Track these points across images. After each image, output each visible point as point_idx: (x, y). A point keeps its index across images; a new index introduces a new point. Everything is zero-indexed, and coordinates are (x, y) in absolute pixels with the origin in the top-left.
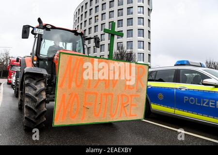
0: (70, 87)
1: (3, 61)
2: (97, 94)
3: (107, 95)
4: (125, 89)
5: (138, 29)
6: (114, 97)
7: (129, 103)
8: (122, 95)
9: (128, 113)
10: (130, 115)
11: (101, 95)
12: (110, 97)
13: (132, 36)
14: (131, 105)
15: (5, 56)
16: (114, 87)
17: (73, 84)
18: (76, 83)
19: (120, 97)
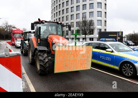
0: (60, 58)
1: (4, 28)
2: (70, 60)
3: (74, 60)
4: (82, 57)
5: (98, 3)
6: (77, 61)
7: (84, 63)
8: (81, 60)
9: (84, 67)
10: (84, 68)
11: (72, 60)
12: (75, 61)
13: (93, 8)
14: (85, 63)
15: (6, 25)
16: (77, 57)
17: (61, 57)
18: (62, 57)
19: (80, 61)
